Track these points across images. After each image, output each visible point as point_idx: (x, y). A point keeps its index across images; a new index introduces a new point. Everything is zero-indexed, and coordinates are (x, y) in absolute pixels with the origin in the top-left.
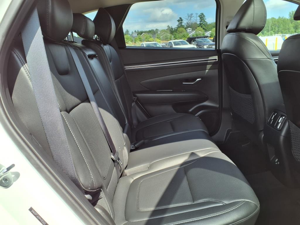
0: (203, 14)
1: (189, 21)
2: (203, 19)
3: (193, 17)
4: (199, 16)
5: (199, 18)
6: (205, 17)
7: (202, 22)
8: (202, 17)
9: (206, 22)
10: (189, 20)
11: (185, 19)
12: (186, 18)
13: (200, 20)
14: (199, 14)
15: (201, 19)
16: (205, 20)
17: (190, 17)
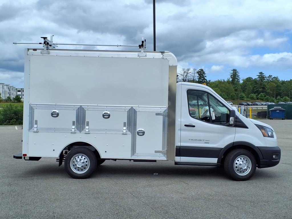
0: (203, 71)
1: (185, 78)
2: (203, 76)
3: (191, 73)
4: (198, 72)
5: (197, 75)
6: (205, 74)
7: (202, 79)
8: (202, 74)
9: (206, 80)
10: (185, 76)
11: (180, 75)
12: (181, 73)
13: (198, 78)
14: (198, 70)
15: (200, 76)
16: (205, 78)
17: (186, 73)
